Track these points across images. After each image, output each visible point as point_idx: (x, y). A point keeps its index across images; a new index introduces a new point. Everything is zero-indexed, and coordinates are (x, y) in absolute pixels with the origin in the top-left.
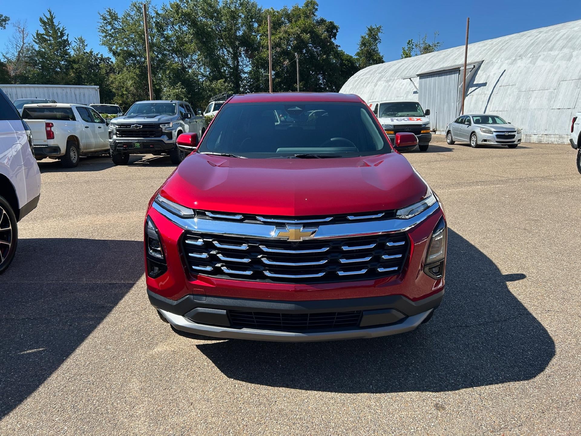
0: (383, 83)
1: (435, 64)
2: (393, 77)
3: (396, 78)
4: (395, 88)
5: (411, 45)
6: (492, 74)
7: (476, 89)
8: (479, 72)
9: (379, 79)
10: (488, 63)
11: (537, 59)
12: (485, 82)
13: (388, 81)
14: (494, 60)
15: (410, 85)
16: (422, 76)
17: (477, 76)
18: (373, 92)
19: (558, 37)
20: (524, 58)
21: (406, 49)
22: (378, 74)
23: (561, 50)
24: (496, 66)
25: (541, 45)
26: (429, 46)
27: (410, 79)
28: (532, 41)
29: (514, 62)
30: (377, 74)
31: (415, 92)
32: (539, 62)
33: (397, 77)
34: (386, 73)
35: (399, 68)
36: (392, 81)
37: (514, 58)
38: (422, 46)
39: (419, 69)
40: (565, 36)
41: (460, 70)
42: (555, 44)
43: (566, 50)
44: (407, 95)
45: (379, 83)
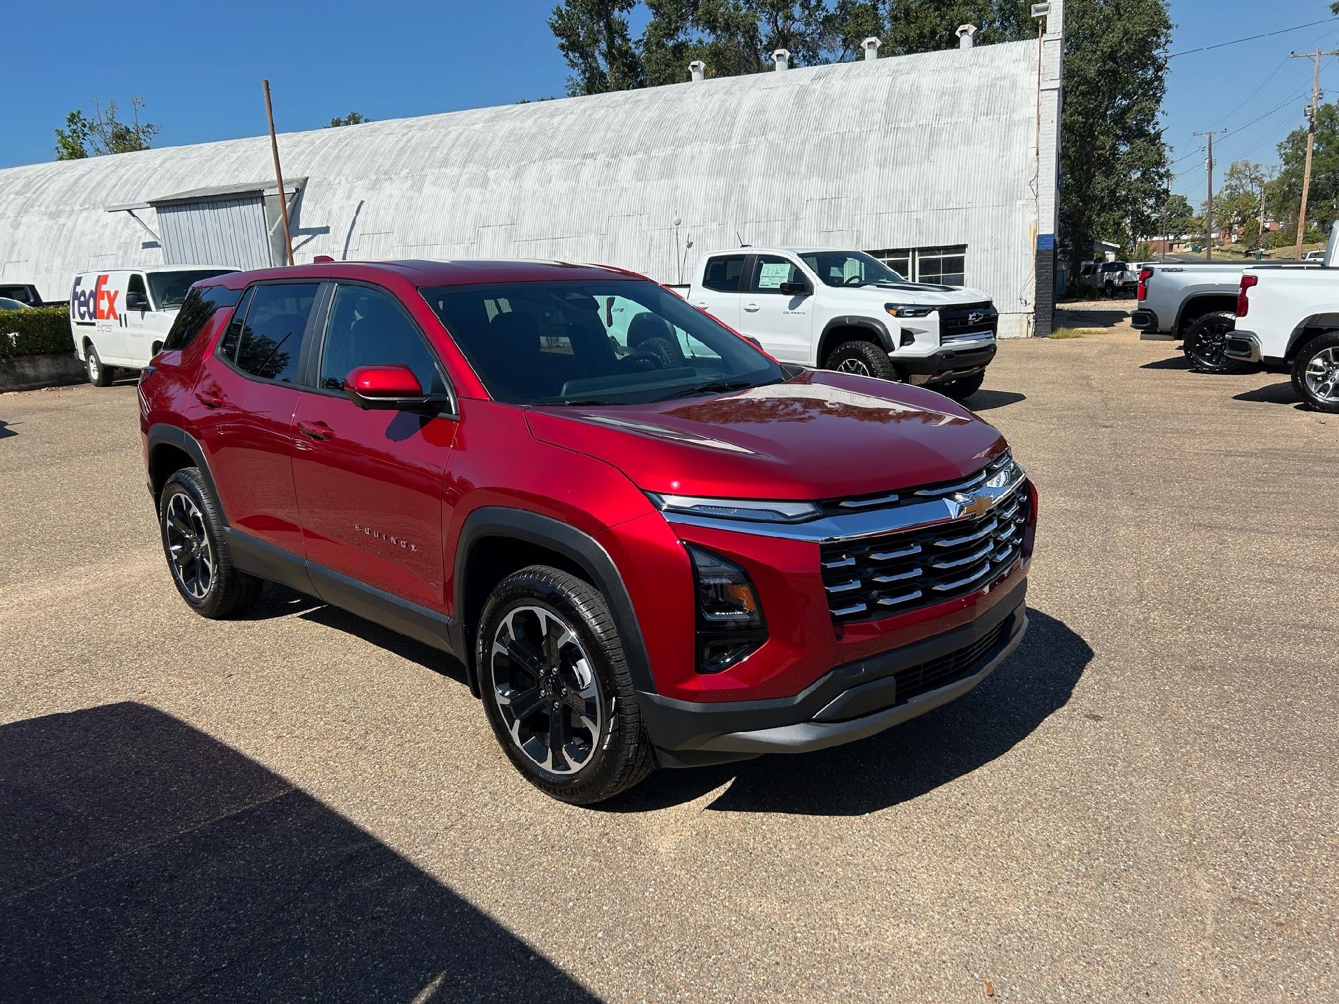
0: (40, 221)
1: (183, 178)
2: (66, 204)
3: (77, 208)
4: (82, 235)
5: (79, 125)
6: (335, 208)
7: (307, 241)
8: (304, 203)
9: (25, 209)
10: (319, 184)
11: (422, 184)
12: (324, 226)
13: (54, 216)
14: (332, 178)
15: (126, 225)
16: (162, 206)
17: (302, 212)
18: (14, 244)
19: (449, 141)
20: (395, 178)
21: (67, 132)
22: (12, 197)
23: (464, 166)
24: (341, 192)
25: (421, 153)
26: (128, 131)
27: (129, 211)
28: (401, 144)
29: (375, 186)
30: (8, 195)
31: (153, 245)
32: (428, 189)
33: (81, 205)
34: (41, 193)
35: (76, 182)
36: (66, 214)
37: (374, 177)
38: (109, 130)
39: (141, 188)
40: (462, 139)
41: (263, 197)
42: (448, 154)
43: (472, 168)
44: (125, 252)
45: (25, 220)
